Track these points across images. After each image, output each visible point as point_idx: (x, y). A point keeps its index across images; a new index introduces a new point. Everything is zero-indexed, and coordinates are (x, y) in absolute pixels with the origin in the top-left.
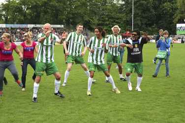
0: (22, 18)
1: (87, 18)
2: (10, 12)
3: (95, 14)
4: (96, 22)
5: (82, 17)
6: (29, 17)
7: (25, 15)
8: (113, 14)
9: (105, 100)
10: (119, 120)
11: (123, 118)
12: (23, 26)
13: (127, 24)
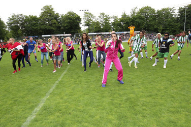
0: (121, 29)
1: (156, 27)
2: (115, 26)
3: (161, 24)
4: (162, 28)
5: (153, 26)
6: (124, 28)
7: (122, 27)
8: (172, 24)
9: (169, 70)
10: (178, 81)
11: (181, 80)
12: (122, 33)
13: (181, 29)
